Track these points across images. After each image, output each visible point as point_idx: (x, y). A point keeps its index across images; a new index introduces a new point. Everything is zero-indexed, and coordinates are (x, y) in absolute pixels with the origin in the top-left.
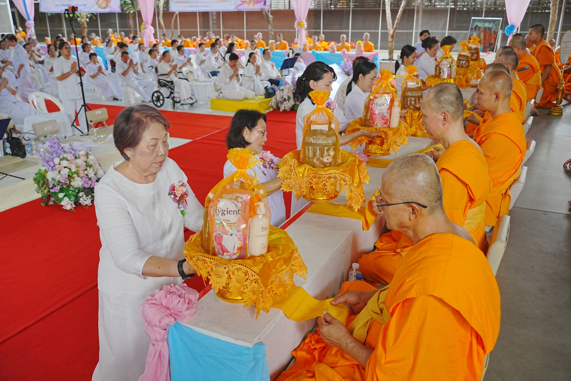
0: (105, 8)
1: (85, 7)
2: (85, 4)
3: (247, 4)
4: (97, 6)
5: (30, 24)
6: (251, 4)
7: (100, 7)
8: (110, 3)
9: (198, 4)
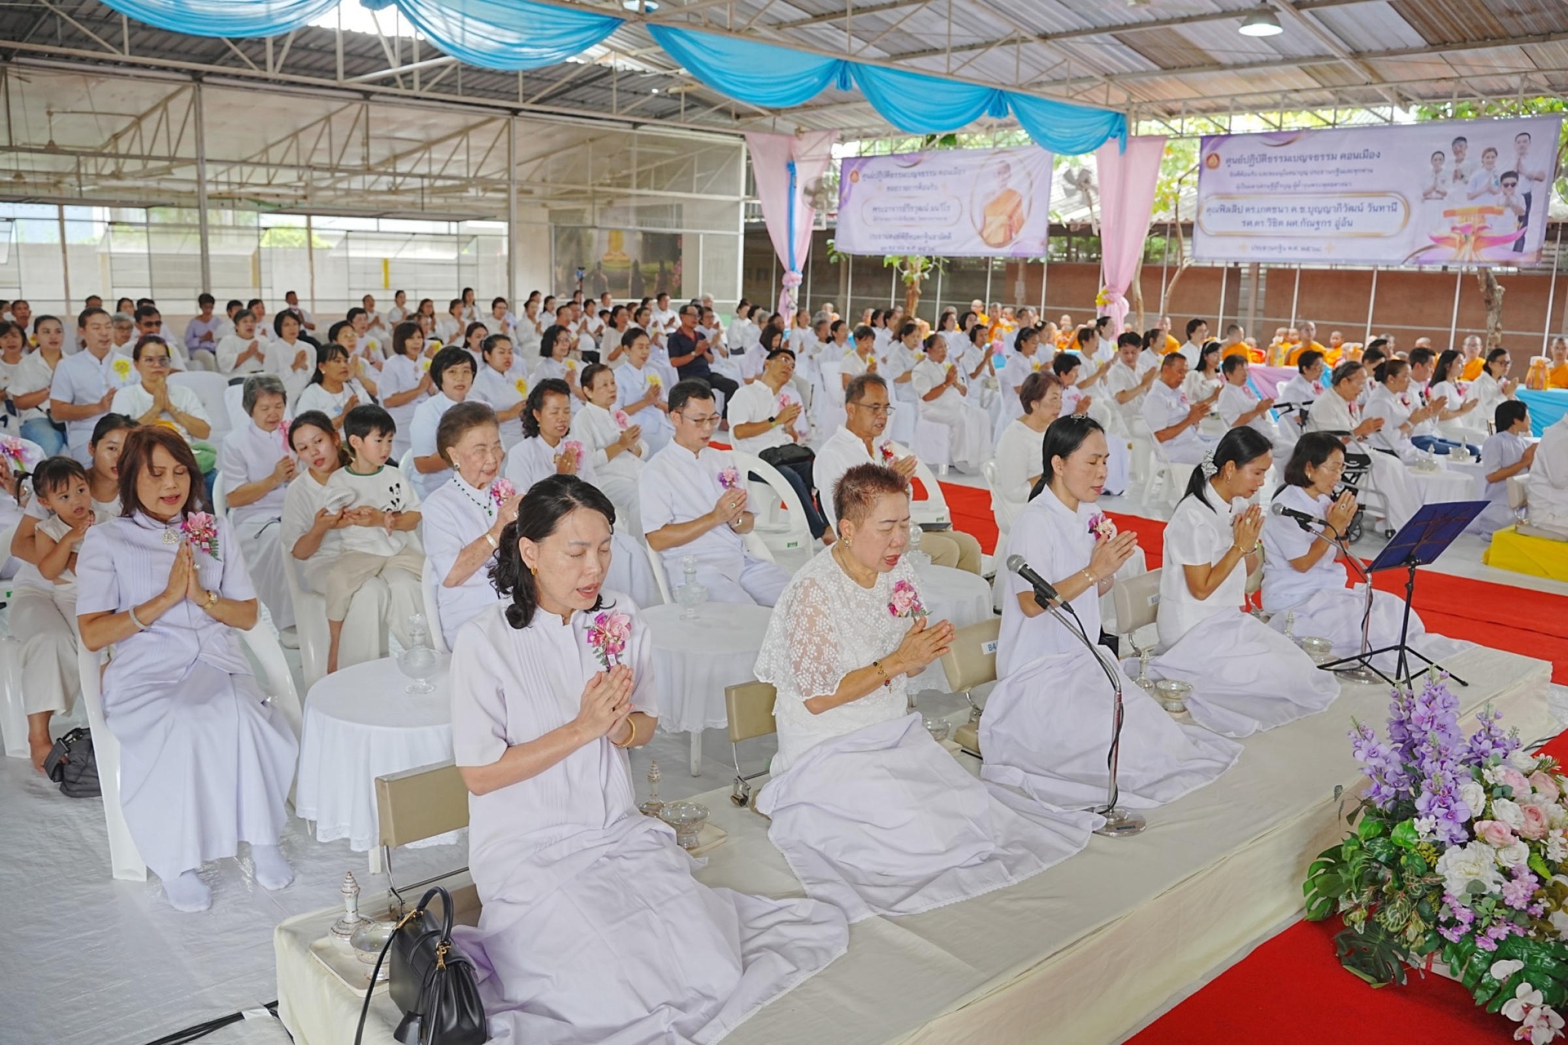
0: (1000, 245)
1: (945, 241)
2: (946, 234)
3: (1454, 246)
4: (979, 239)
5: (793, 280)
6: (1468, 248)
7: (987, 242)
8: (1017, 232)
9: (1285, 243)
